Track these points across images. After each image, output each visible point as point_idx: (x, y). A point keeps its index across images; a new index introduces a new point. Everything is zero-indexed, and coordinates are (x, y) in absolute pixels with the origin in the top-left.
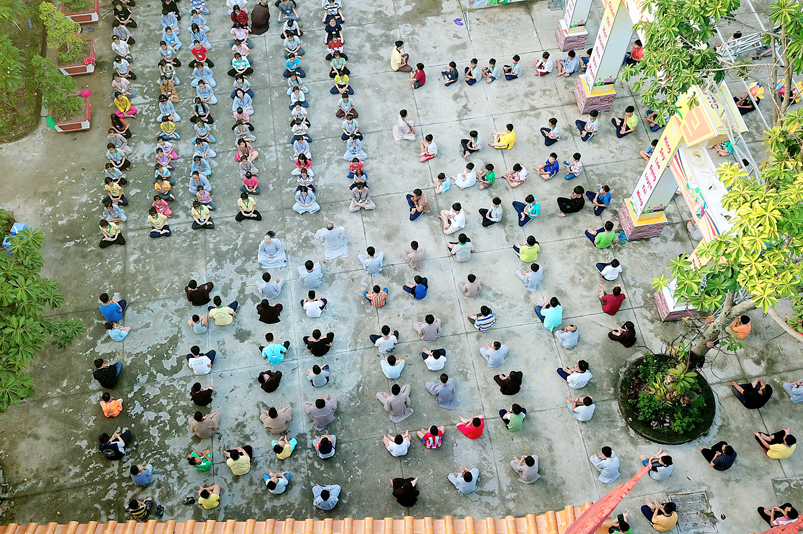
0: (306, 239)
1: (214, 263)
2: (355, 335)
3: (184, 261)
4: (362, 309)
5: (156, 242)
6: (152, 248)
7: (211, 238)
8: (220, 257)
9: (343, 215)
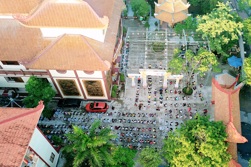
0: (160, 124)
1: (162, 136)
2: (176, 120)
3: (161, 140)
4: (172, 119)
5: (157, 144)
6: (158, 144)
7: (158, 136)
8: (161, 135)
9: (157, 119)
